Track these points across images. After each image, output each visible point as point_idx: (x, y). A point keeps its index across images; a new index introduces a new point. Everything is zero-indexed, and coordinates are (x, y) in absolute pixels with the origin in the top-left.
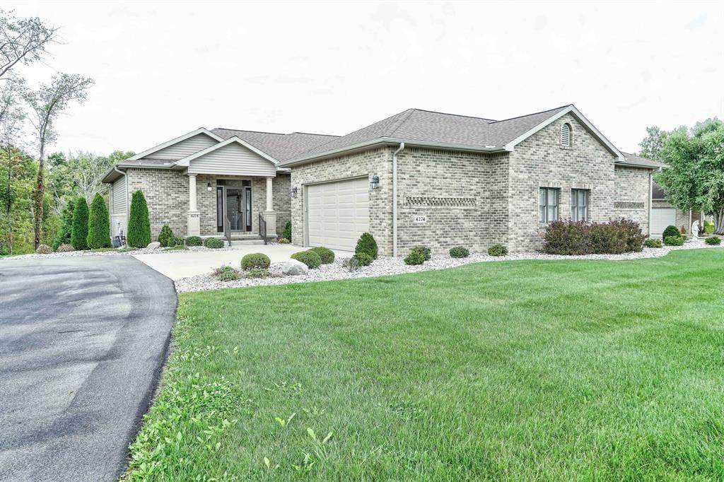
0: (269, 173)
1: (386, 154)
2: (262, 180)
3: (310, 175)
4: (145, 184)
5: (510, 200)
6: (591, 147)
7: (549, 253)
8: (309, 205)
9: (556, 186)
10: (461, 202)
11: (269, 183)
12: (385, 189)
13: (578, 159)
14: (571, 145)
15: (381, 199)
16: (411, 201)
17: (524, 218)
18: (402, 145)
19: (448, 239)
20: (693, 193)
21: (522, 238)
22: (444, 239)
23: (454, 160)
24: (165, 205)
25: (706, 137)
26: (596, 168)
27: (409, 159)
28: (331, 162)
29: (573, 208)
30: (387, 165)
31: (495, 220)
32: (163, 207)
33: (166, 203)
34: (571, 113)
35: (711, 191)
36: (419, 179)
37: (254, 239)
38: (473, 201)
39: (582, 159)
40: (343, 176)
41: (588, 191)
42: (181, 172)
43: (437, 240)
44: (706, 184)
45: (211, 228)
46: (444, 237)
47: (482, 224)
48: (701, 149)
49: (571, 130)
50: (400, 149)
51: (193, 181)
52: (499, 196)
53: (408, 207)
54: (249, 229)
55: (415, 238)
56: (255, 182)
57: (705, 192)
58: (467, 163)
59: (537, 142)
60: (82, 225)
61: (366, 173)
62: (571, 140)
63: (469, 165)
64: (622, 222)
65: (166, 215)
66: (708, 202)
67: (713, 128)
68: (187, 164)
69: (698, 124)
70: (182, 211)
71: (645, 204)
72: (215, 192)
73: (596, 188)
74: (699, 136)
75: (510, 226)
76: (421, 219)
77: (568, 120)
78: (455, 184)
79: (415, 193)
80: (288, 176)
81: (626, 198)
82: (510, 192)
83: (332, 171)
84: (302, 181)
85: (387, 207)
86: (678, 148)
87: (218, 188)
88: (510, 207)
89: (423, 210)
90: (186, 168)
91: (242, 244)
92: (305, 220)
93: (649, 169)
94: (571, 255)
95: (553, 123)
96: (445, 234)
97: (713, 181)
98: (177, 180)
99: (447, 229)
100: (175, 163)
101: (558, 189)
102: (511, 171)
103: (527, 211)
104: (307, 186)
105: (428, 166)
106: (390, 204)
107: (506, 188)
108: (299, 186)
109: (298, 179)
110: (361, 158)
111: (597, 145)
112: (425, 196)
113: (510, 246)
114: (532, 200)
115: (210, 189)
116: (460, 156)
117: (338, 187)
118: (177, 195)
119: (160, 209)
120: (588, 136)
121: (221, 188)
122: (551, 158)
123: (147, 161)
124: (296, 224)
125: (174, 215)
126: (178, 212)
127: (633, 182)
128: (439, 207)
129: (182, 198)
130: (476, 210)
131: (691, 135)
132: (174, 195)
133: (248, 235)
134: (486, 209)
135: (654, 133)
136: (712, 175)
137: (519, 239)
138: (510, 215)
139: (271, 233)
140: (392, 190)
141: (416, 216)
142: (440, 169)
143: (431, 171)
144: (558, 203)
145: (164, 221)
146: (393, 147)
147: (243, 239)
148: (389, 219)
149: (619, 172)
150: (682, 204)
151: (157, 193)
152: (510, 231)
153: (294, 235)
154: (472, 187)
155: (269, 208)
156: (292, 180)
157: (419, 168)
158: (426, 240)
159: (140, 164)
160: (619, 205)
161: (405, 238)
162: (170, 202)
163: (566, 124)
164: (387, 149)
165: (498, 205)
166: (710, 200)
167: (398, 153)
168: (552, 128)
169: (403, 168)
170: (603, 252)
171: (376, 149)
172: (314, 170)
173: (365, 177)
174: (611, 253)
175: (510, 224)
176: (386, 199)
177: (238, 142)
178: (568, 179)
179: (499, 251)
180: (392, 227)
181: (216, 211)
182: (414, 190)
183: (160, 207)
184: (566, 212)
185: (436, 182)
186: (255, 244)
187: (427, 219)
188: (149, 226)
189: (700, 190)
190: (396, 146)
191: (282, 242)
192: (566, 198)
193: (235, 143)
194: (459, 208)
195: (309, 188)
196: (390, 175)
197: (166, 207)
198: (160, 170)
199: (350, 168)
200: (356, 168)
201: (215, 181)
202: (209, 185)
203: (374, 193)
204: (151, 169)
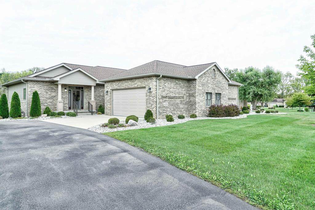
0: (92, 84)
1: (154, 79)
2: (89, 87)
3: (115, 86)
4: (36, 88)
5: (197, 97)
6: (221, 78)
7: (210, 117)
8: (114, 98)
9: (211, 92)
10: (179, 98)
11: (93, 88)
12: (154, 92)
13: (217, 82)
14: (215, 77)
15: (152, 96)
16: (163, 97)
17: (201, 104)
18: (161, 76)
19: (175, 112)
20: (245, 94)
21: (200, 111)
22: (174, 112)
23: (177, 82)
24: (45, 97)
25: (249, 73)
26: (223, 85)
27: (162, 81)
28: (127, 81)
29: (216, 100)
30: (155, 83)
31: (191, 105)
32: (44, 98)
33: (46, 96)
34: (215, 65)
35: (251, 93)
36: (165, 89)
37: (86, 112)
38: (183, 97)
39: (218, 82)
40: (133, 87)
41: (220, 94)
42: (54, 83)
43: (171, 112)
44: (249, 91)
45: (66, 107)
46: (174, 111)
47: (186, 106)
48: (247, 78)
49: (215, 71)
50: (160, 77)
51: (60, 87)
52: (192, 95)
53: (162, 99)
54: (82, 108)
55: (164, 111)
56: (85, 88)
57: (249, 94)
58: (181, 83)
59: (205, 76)
60: (4, 107)
61: (145, 86)
62: (215, 75)
63: (182, 83)
64: (232, 105)
65: (46, 102)
66: (250, 98)
67: (251, 70)
68: (58, 79)
69: (246, 68)
70: (53, 100)
71: (237, 99)
72: (68, 92)
73: (223, 93)
74: (246, 73)
75: (197, 107)
76: (166, 104)
77: (214, 68)
78: (177, 91)
79: (164, 94)
80: (103, 85)
81: (230, 96)
82: (197, 94)
83: (127, 84)
84: (111, 88)
85: (155, 100)
86: (240, 77)
87: (69, 90)
88: (197, 100)
89: (166, 100)
90: (57, 81)
91: (82, 115)
92: (112, 104)
93: (237, 86)
94: (219, 117)
95: (210, 69)
96: (174, 110)
97: (252, 90)
98: (51, 86)
99: (175, 108)
100: (53, 79)
101: (211, 93)
102: (197, 86)
103: (202, 101)
104: (113, 90)
105: (168, 84)
106: (156, 98)
107: (195, 93)
108: (109, 90)
109: (108, 87)
110: (142, 80)
111: (223, 77)
112: (168, 95)
113: (197, 114)
114: (203, 97)
115: (66, 90)
116: (179, 80)
117: (129, 91)
118: (51, 93)
119: (43, 99)
120: (220, 74)
121: (70, 90)
122: (209, 81)
123: (37, 77)
124: (107, 106)
125: (49, 102)
126: (51, 101)
127: (232, 90)
128: (172, 100)
129: (53, 94)
130: (184, 101)
131: (244, 73)
132: (49, 93)
133: (82, 111)
134: (187, 100)
135: (227, 70)
136: (251, 88)
137: (199, 111)
138: (197, 102)
139: (94, 110)
140: (157, 93)
141: (165, 103)
142: (172, 85)
143: (169, 86)
144: (211, 98)
145: (45, 105)
146: (157, 76)
147: (82, 113)
148: (155, 104)
149: (230, 87)
150: (241, 98)
151: (42, 92)
152: (197, 108)
153: (106, 111)
154: (183, 92)
155: (93, 99)
156: (105, 87)
157: (165, 85)
158: (168, 112)
159: (35, 79)
160: (229, 99)
161: (161, 111)
162: (48, 96)
163: (214, 69)
164: (155, 77)
165: (192, 99)
166: (251, 96)
167: (159, 79)
168: (209, 70)
169: (161, 84)
170: (228, 116)
171: (150, 77)
172: (117, 84)
173: (145, 88)
174: (231, 116)
175: (197, 106)
176: (154, 96)
177: (81, 70)
178: (214, 89)
179: (194, 116)
180: (156, 107)
181: (68, 100)
182: (164, 93)
183: (43, 98)
184: (214, 101)
185: (171, 90)
186: (88, 115)
187: (168, 104)
188: (40, 107)
189: (247, 93)
190: (158, 76)
191: (99, 114)
192: (214, 96)
193: (79, 71)
194: (178, 100)
195: (114, 91)
196: (156, 87)
197: (46, 98)
198: (43, 82)
199: (136, 83)
200: (139, 84)
201: (68, 87)
202: (65, 89)
203: (148, 94)
204: (39, 81)
